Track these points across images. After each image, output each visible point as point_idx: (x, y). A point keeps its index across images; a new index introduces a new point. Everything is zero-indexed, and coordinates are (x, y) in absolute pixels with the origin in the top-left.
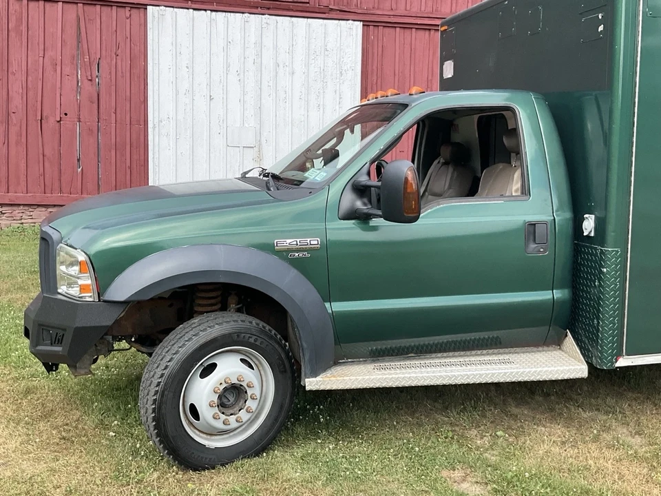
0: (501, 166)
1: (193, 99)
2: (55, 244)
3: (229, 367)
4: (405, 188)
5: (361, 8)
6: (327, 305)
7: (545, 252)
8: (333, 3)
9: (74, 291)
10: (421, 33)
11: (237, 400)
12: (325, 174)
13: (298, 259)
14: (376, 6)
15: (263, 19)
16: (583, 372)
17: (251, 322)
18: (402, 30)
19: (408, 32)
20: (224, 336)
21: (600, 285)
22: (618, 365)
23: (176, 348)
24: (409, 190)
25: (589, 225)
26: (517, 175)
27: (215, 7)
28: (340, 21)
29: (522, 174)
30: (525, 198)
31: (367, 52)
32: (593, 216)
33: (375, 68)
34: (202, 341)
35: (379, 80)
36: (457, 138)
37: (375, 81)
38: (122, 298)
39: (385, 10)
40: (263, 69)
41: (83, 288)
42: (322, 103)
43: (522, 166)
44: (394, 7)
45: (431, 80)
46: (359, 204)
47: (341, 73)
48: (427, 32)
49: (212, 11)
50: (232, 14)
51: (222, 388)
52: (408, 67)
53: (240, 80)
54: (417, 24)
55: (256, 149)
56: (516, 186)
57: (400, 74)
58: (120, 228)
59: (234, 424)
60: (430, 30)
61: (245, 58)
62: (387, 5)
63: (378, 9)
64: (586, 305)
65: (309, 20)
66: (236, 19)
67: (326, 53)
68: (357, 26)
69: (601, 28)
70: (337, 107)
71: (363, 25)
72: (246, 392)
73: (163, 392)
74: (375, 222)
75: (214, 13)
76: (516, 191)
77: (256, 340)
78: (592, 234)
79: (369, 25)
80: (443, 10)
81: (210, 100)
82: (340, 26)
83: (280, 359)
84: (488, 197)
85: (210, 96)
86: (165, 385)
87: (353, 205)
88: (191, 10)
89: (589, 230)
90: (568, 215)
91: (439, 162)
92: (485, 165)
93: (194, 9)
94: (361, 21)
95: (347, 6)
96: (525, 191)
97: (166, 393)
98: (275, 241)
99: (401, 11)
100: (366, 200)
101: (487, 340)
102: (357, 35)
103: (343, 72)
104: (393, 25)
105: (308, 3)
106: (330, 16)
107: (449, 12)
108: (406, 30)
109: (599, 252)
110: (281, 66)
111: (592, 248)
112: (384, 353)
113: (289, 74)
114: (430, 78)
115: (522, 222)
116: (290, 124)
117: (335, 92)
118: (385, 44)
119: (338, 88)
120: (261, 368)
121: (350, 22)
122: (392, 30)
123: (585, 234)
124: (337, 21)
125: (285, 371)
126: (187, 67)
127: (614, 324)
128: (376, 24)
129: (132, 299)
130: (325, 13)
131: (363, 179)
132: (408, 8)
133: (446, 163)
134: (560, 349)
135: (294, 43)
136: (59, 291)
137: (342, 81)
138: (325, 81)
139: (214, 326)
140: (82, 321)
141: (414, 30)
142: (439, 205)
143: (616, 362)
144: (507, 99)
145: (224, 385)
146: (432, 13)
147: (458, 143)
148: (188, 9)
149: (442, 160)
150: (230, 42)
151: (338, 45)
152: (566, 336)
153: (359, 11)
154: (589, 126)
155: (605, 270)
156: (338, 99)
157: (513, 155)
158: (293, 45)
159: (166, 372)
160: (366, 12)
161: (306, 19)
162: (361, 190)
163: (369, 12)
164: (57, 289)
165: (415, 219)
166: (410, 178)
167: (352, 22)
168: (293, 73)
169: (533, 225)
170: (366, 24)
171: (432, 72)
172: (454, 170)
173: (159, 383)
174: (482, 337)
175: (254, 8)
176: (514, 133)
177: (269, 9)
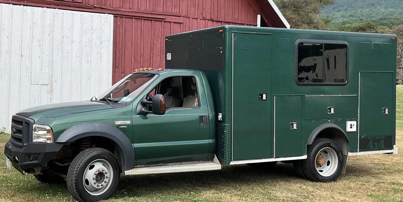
0: (191, 96)
1: (11, 56)
2: (32, 125)
3: (99, 166)
4: (161, 103)
5: (112, 7)
6: (132, 144)
7: (206, 126)
8: (96, 4)
9: (41, 140)
10: (147, 22)
11: (101, 179)
12: (130, 99)
13: (123, 128)
14: (121, 6)
15: (55, 11)
16: (220, 167)
17: (106, 151)
18: (136, 20)
19: (139, 21)
20: (98, 155)
21: (224, 137)
22: (231, 164)
23: (82, 158)
24: (162, 104)
25: (220, 116)
26: (196, 99)
27: (26, 3)
28: (101, 14)
29: (198, 100)
30: (199, 107)
31: (116, 31)
32: (221, 114)
33: (121, 40)
34: (91, 156)
35: (123, 47)
36: (173, 85)
37: (121, 47)
38: (64, 141)
39: (126, 8)
40: (54, 39)
41: (48, 139)
42: (89, 59)
43: (198, 97)
44: (131, 7)
45: (153, 48)
46: (143, 109)
47: (101, 42)
48: (150, 22)
49: (24, 5)
50: (36, 8)
51: (97, 173)
52: (140, 41)
53: (40, 45)
54: (144, 17)
55: (49, 86)
56: (196, 104)
57: (135, 44)
58: (61, 118)
59: (101, 187)
60: (152, 20)
61: (43, 33)
62: (127, 6)
63: (122, 8)
64: (220, 144)
65: (82, 12)
66: (38, 11)
67: (92, 31)
68: (110, 17)
69: (221, 52)
70: (99, 62)
71: (114, 16)
72: (104, 175)
73: (78, 173)
74: (148, 115)
75: (25, 7)
76: (196, 105)
77: (108, 157)
78: (221, 120)
79: (117, 17)
80: (158, 10)
81: (22, 56)
82: (101, 16)
83: (115, 164)
84: (187, 107)
85: (22, 54)
86: (79, 171)
87: (141, 109)
88: (12, 5)
89: (220, 118)
90: (214, 113)
91: (166, 95)
92: (185, 96)
93: (13, 4)
94: (112, 14)
95: (104, 6)
96: (199, 105)
97: (79, 174)
98: (115, 122)
99: (135, 9)
100: (145, 108)
101: (187, 158)
102: (110, 21)
103: (102, 42)
104: (131, 17)
105: (82, 3)
106: (95, 11)
107: (162, 11)
108: (138, 20)
109: (223, 125)
110: (65, 38)
111: (221, 124)
112: (151, 163)
113: (70, 42)
114: (152, 46)
115: (198, 116)
116: (70, 72)
117: (98, 53)
118: (126, 27)
119: (99, 51)
120: (108, 168)
121: (106, 14)
122: (130, 20)
123: (219, 120)
124: (99, 14)
125: (117, 169)
126: (8, 37)
127: (229, 150)
128: (121, 16)
129: (68, 141)
130: (91, 9)
131: (145, 100)
132: (139, 8)
133: (169, 95)
134: (213, 162)
135: (73, 25)
136: (33, 141)
137: (101, 48)
138: (92, 47)
139: (94, 151)
140: (47, 150)
141: (142, 20)
142: (170, 110)
143: (230, 163)
144: (192, 73)
145: (98, 172)
146: (152, 12)
147: (174, 87)
148: (9, 4)
149: (168, 94)
150: (34, 23)
151: (100, 27)
152: (214, 156)
153: (112, 9)
154: (220, 82)
155: (225, 131)
156: (99, 57)
157: (195, 92)
158: (72, 26)
159: (79, 166)
160: (115, 9)
161: (81, 12)
162: (144, 104)
163: (117, 9)
164: (32, 141)
165: (164, 113)
166: (162, 100)
167: (108, 15)
168: (72, 42)
169: (202, 117)
170: (116, 16)
171: (153, 43)
172: (173, 98)
173: (77, 170)
174: (185, 157)
175: (49, 5)
176: (195, 84)
177: (58, 5)
